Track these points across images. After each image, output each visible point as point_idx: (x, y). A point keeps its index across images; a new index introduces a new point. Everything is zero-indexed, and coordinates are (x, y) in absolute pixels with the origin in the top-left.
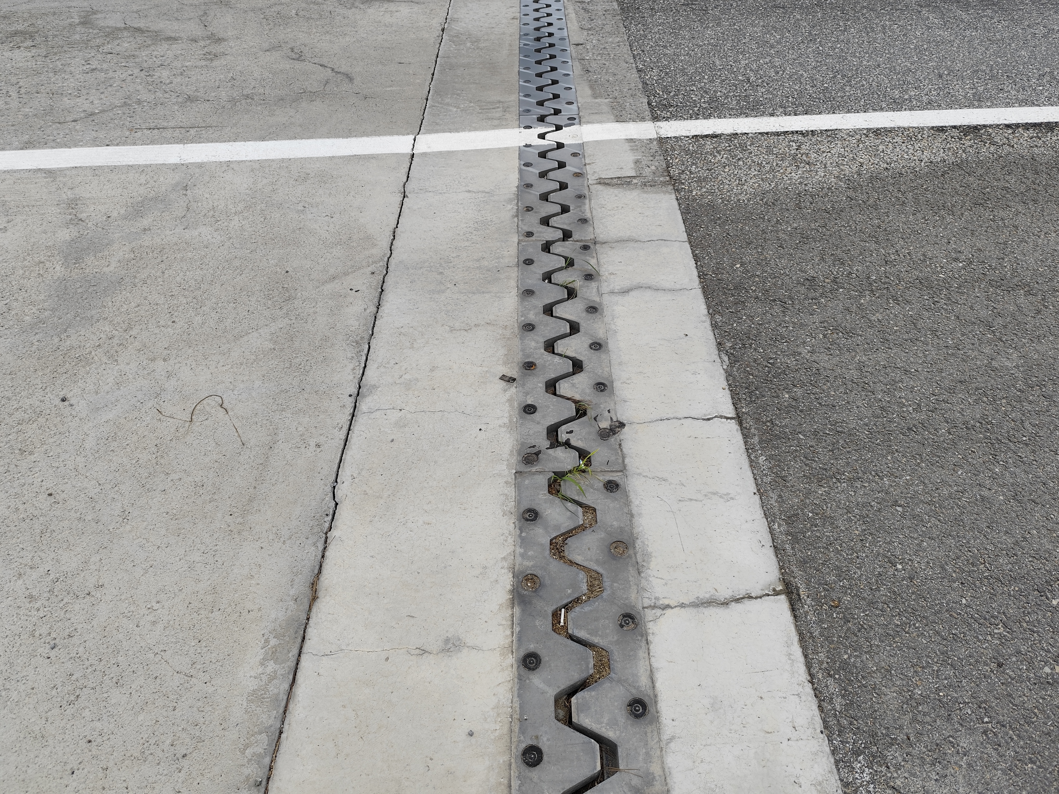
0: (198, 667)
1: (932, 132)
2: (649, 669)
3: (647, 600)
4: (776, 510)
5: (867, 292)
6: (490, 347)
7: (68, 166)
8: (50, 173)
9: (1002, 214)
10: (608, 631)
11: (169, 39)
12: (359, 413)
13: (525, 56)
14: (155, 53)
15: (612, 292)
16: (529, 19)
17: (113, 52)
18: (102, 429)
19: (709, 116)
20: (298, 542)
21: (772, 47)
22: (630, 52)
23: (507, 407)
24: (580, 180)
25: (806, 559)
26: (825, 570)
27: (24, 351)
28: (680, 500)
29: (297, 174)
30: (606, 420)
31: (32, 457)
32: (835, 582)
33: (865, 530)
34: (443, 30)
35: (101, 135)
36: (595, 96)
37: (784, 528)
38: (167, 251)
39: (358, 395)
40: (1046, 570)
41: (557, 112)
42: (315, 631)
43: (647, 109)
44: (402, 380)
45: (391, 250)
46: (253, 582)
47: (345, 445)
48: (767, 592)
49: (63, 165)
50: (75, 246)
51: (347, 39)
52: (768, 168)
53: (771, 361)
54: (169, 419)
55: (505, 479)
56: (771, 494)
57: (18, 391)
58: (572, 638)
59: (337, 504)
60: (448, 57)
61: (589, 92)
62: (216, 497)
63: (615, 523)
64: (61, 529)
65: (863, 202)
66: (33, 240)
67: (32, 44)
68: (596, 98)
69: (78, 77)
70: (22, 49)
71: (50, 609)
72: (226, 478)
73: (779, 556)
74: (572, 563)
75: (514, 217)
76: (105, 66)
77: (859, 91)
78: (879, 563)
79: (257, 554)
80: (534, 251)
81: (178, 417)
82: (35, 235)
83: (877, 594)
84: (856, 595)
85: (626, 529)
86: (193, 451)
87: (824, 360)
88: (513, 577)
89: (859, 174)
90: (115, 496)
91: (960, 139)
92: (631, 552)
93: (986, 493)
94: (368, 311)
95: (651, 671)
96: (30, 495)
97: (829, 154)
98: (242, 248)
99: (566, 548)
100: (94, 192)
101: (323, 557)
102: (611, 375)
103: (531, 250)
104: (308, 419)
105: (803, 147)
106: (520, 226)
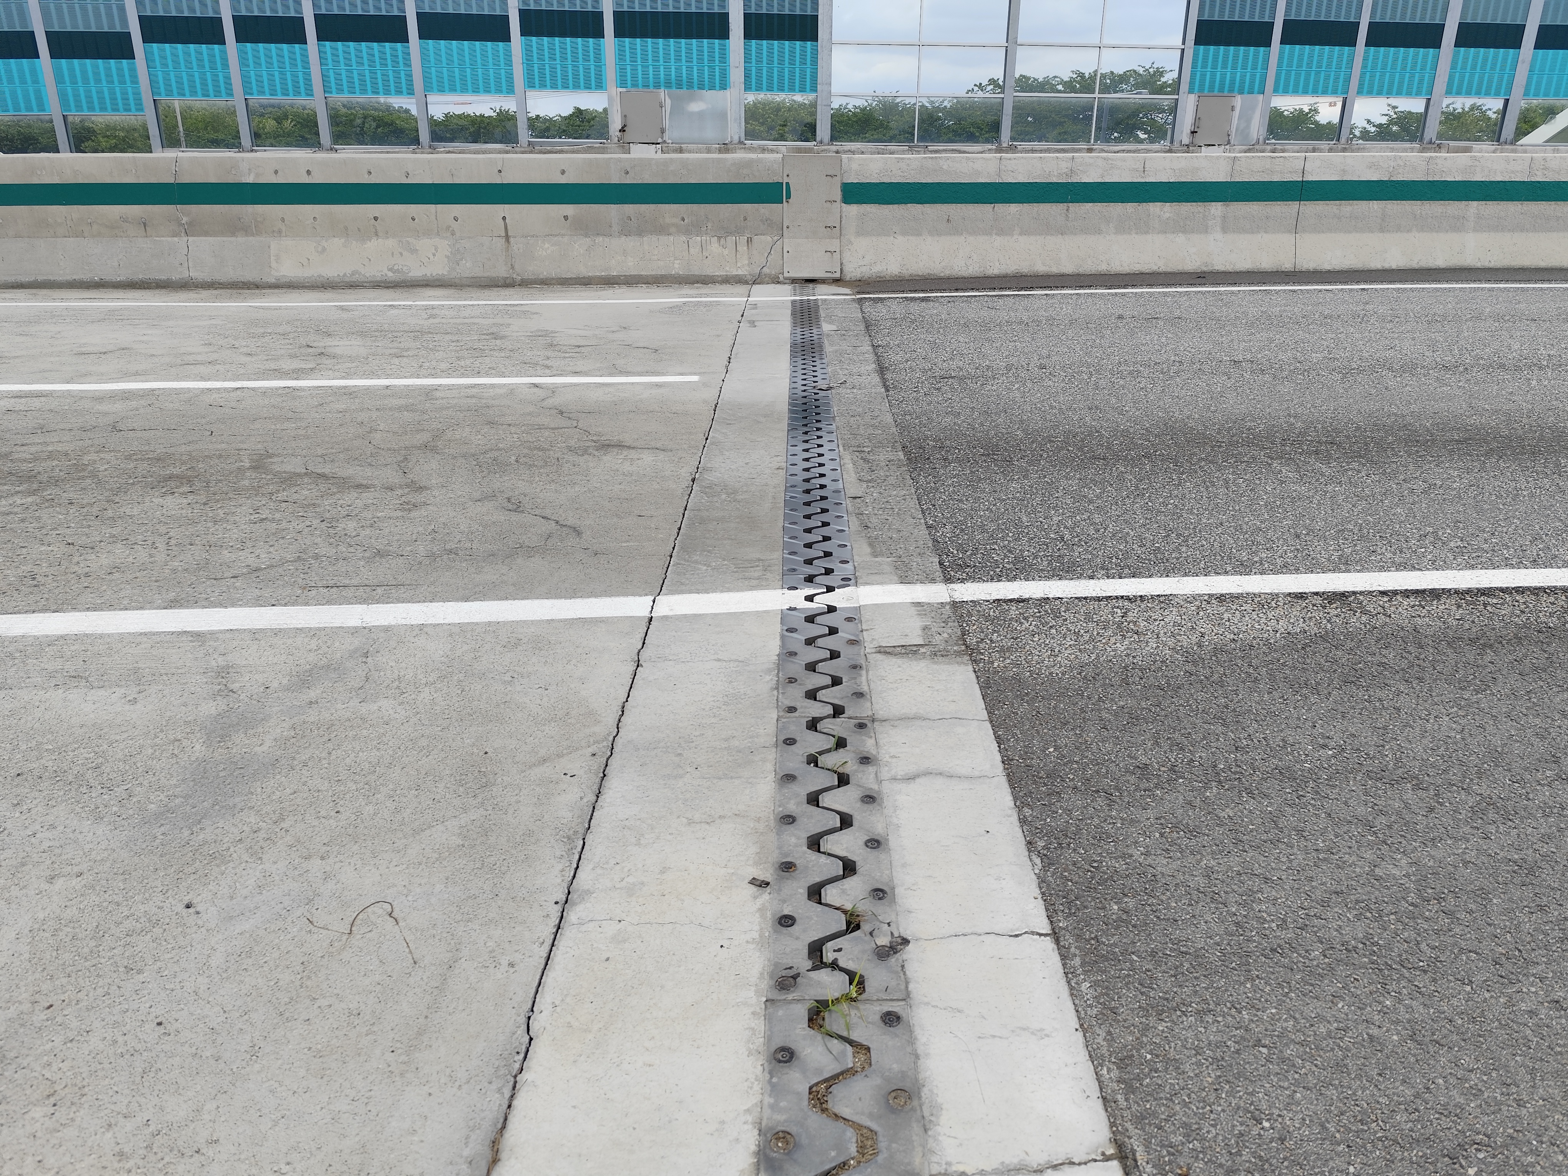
1: (1289, 599)
3: (935, 1165)
4: (1104, 1051)
5: (1214, 784)
6: (738, 844)
7: (222, 628)
8: (198, 636)
9: (1379, 693)
11: (359, 486)
12: (567, 925)
13: (791, 510)
14: (341, 502)
15: (894, 779)
16: (798, 470)
17: (289, 500)
18: (234, 942)
19: (1014, 578)
20: (478, 1087)
21: (1091, 502)
22: (918, 506)
23: (757, 918)
24: (855, 648)
25: (1145, 1113)
26: (1167, 1127)
27: (144, 846)
28: (979, 1037)
29: (506, 640)
30: (885, 935)
31: (141, 976)
32: (1183, 1144)
33: (1220, 1077)
34: (693, 480)
35: (266, 593)
37: (1116, 1073)
38: (337, 727)
39: (566, 902)
40: (1457, 1130)
41: (829, 572)
43: (939, 569)
44: (624, 884)
45: (618, 728)
46: (416, 1138)
47: (547, 964)
48: (1094, 1157)
50: (221, 721)
51: (577, 489)
52: (1087, 637)
53: (1095, 865)
54: (322, 931)
55: (752, 1009)
56: (1098, 1031)
57: (131, 894)
59: (531, 1039)
60: (699, 510)
61: (868, 550)
62: (375, 1029)
63: (895, 1066)
64: (170, 1067)
65: (1206, 677)
66: (168, 714)
67: (189, 489)
68: (876, 556)
69: (243, 527)
70: (176, 494)
71: (145, 1170)
72: (390, 1004)
73: (1109, 1109)
74: (837, 1117)
75: (773, 689)
76: (278, 516)
77: (1198, 552)
78: (1240, 1120)
79: (423, 1103)
80: (797, 729)
81: (334, 928)
82: (173, 708)
83: (1238, 1159)
84: (1210, 1160)
85: (909, 1073)
86: (350, 971)
87: (1162, 865)
88: (759, 1135)
89: (1200, 646)
90: (243, 1027)
91: (1324, 607)
92: (915, 1103)
93: (1375, 1031)
94: (585, 800)
96: (134, 1024)
97: (1162, 623)
98: (431, 725)
99: (829, 1098)
100: (251, 659)
101: (509, 1106)
102: (892, 880)
103: (793, 728)
104: (501, 932)
105: (1130, 614)
106: (780, 700)
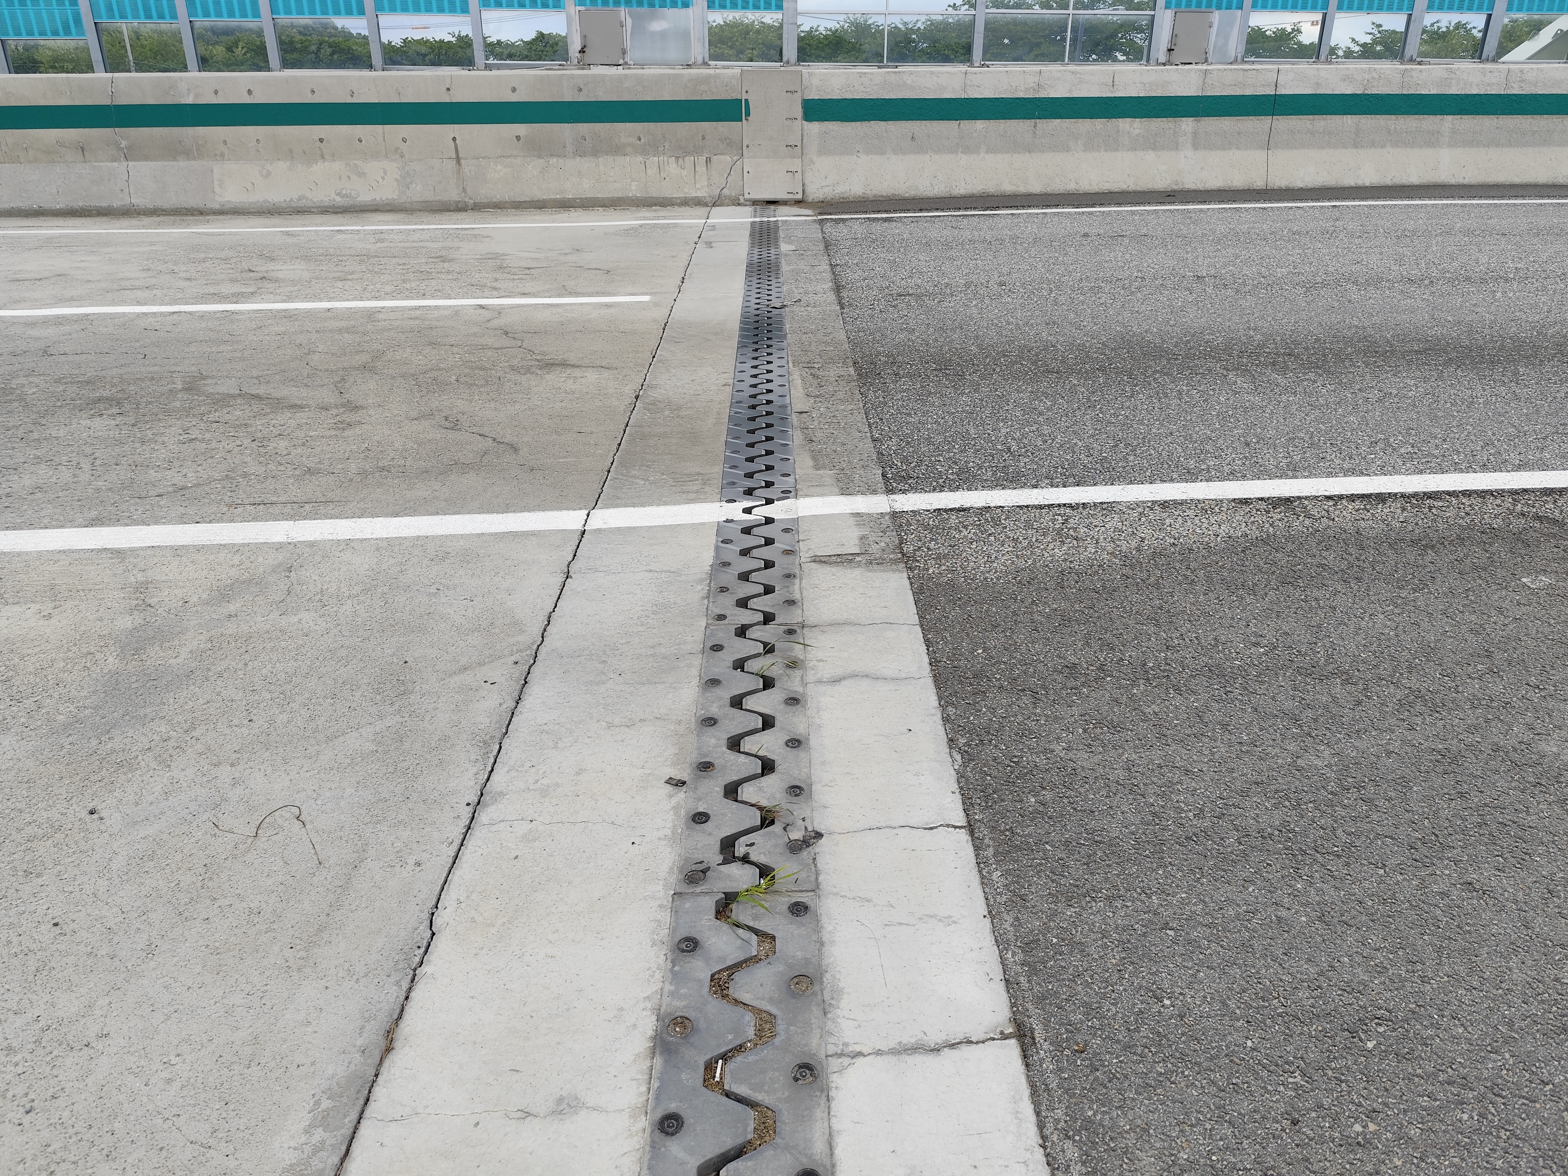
0: (220, 1136)
1: (1233, 504)
2: (827, 1132)
3: (832, 1046)
4: (1011, 936)
5: (1141, 681)
6: (657, 746)
7: (143, 545)
8: (118, 553)
9: (1316, 593)
10: (776, 1086)
11: (293, 406)
12: (477, 825)
13: (735, 425)
14: (274, 422)
15: (820, 682)
16: (745, 386)
17: (220, 420)
18: (137, 846)
19: (957, 489)
20: (376, 981)
21: (1041, 414)
22: (865, 420)
23: (671, 816)
24: (791, 557)
25: (1046, 994)
26: (1068, 1006)
27: (51, 756)
28: (886, 925)
29: (434, 554)
30: (799, 830)
31: (40, 880)
32: (1082, 1022)
33: (1124, 958)
34: (637, 397)
35: (191, 511)
36: (817, 467)
37: (1020, 956)
38: (255, 639)
39: (478, 803)
40: (1359, 1005)
41: (769, 484)
42: (385, 1090)
43: (881, 480)
44: (538, 785)
45: (543, 637)
46: (309, 1029)
47: (454, 863)
48: (993, 1036)
49: (137, 544)
50: (137, 634)
51: (517, 407)
52: (1025, 543)
53: (1015, 760)
54: (227, 834)
55: (659, 902)
56: (1006, 917)
57: (34, 801)
58: (728, 1095)
59: (434, 934)
60: (640, 426)
61: (811, 463)
62: (275, 926)
63: (799, 953)
64: (64, 966)
65: (1142, 580)
66: (83, 628)
67: (118, 411)
68: (818, 469)
69: (171, 447)
70: (105, 416)
71: (32, 1063)
72: (292, 903)
73: (1011, 991)
74: (737, 1002)
75: (703, 598)
76: (208, 436)
77: (1145, 461)
78: (1141, 998)
79: (319, 996)
80: (725, 634)
81: (240, 832)
82: (88, 623)
83: (1136, 1035)
84: (1107, 1037)
85: (813, 960)
86: (253, 872)
87: (1083, 758)
88: (657, 1020)
89: (1139, 551)
90: (142, 926)
91: (1268, 512)
92: (817, 988)
93: (1283, 913)
94: (504, 706)
95: (830, 1134)
96: (30, 925)
97: (1103, 529)
98: (351, 636)
99: (731, 984)
100: (171, 575)
101: (407, 998)
102: (809, 777)
103: (721, 635)
104: (409, 833)
105: (1070, 521)
106: (709, 608)
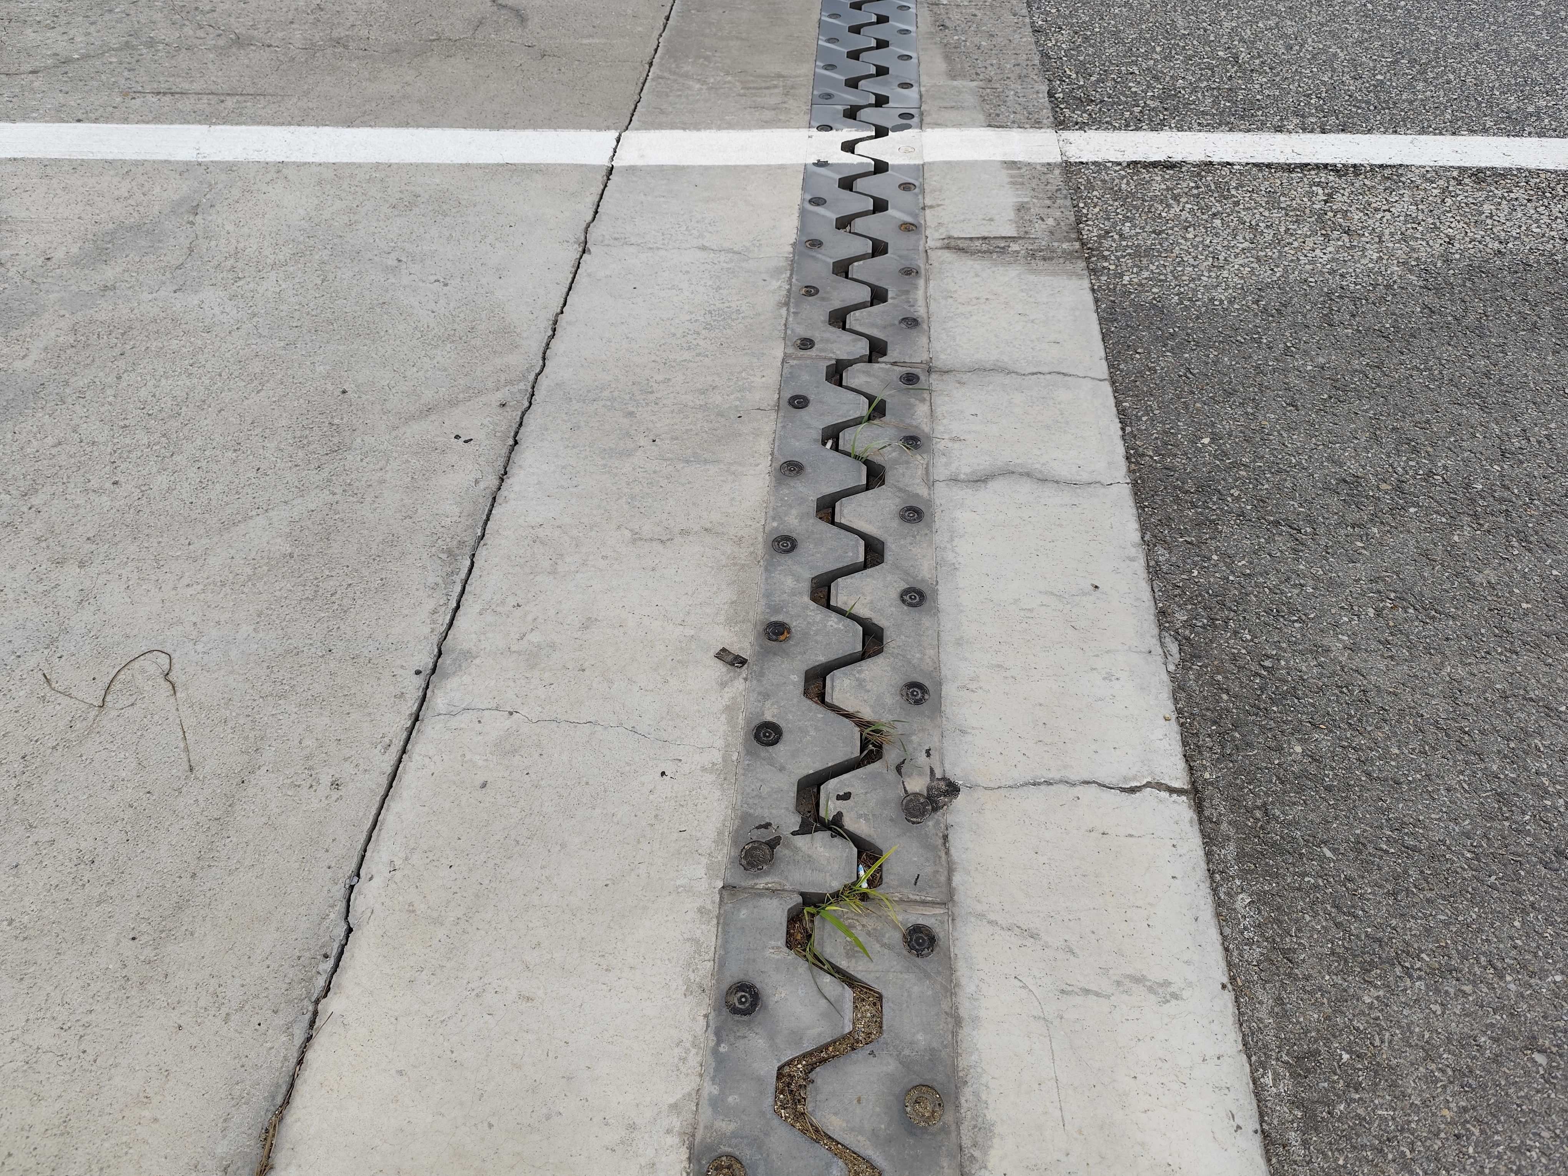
4: (1270, 1037)
5: (1466, 519)
6: (706, 583)
12: (430, 713)
15: (954, 480)
19: (1161, 126)
20: (255, 1020)
23: (721, 725)
24: (913, 237)
28: (1063, 991)
29: (398, 196)
30: (920, 774)
33: (1465, 1110)
35: (73, 100)
36: (953, 75)
37: (1286, 1086)
38: (136, 333)
39: (434, 671)
41: (881, 101)
43: (1047, 104)
44: (524, 644)
45: (544, 359)
46: (146, 1113)
52: (1269, 235)
53: (1267, 663)
54: (61, 698)
55: (699, 903)
56: (1261, 994)
59: (350, 930)
61: (941, 65)
62: (113, 892)
63: (920, 1037)
65: (1456, 318)
68: (954, 78)
72: (142, 847)
73: (1274, 1160)
74: (818, 1135)
75: (780, 305)
77: (1442, 93)
79: (167, 1043)
80: (811, 379)
81: (80, 695)
85: (943, 1054)
86: (91, 777)
87: (1377, 671)
88: (689, 1158)
89: (1446, 261)
92: (949, 1117)
94: (482, 485)
97: (1388, 215)
98: (271, 338)
99: (809, 1093)
100: (33, 209)
101: (300, 1062)
102: (937, 669)
103: (805, 377)
104: (327, 720)
105: (1338, 197)
106: (790, 326)
